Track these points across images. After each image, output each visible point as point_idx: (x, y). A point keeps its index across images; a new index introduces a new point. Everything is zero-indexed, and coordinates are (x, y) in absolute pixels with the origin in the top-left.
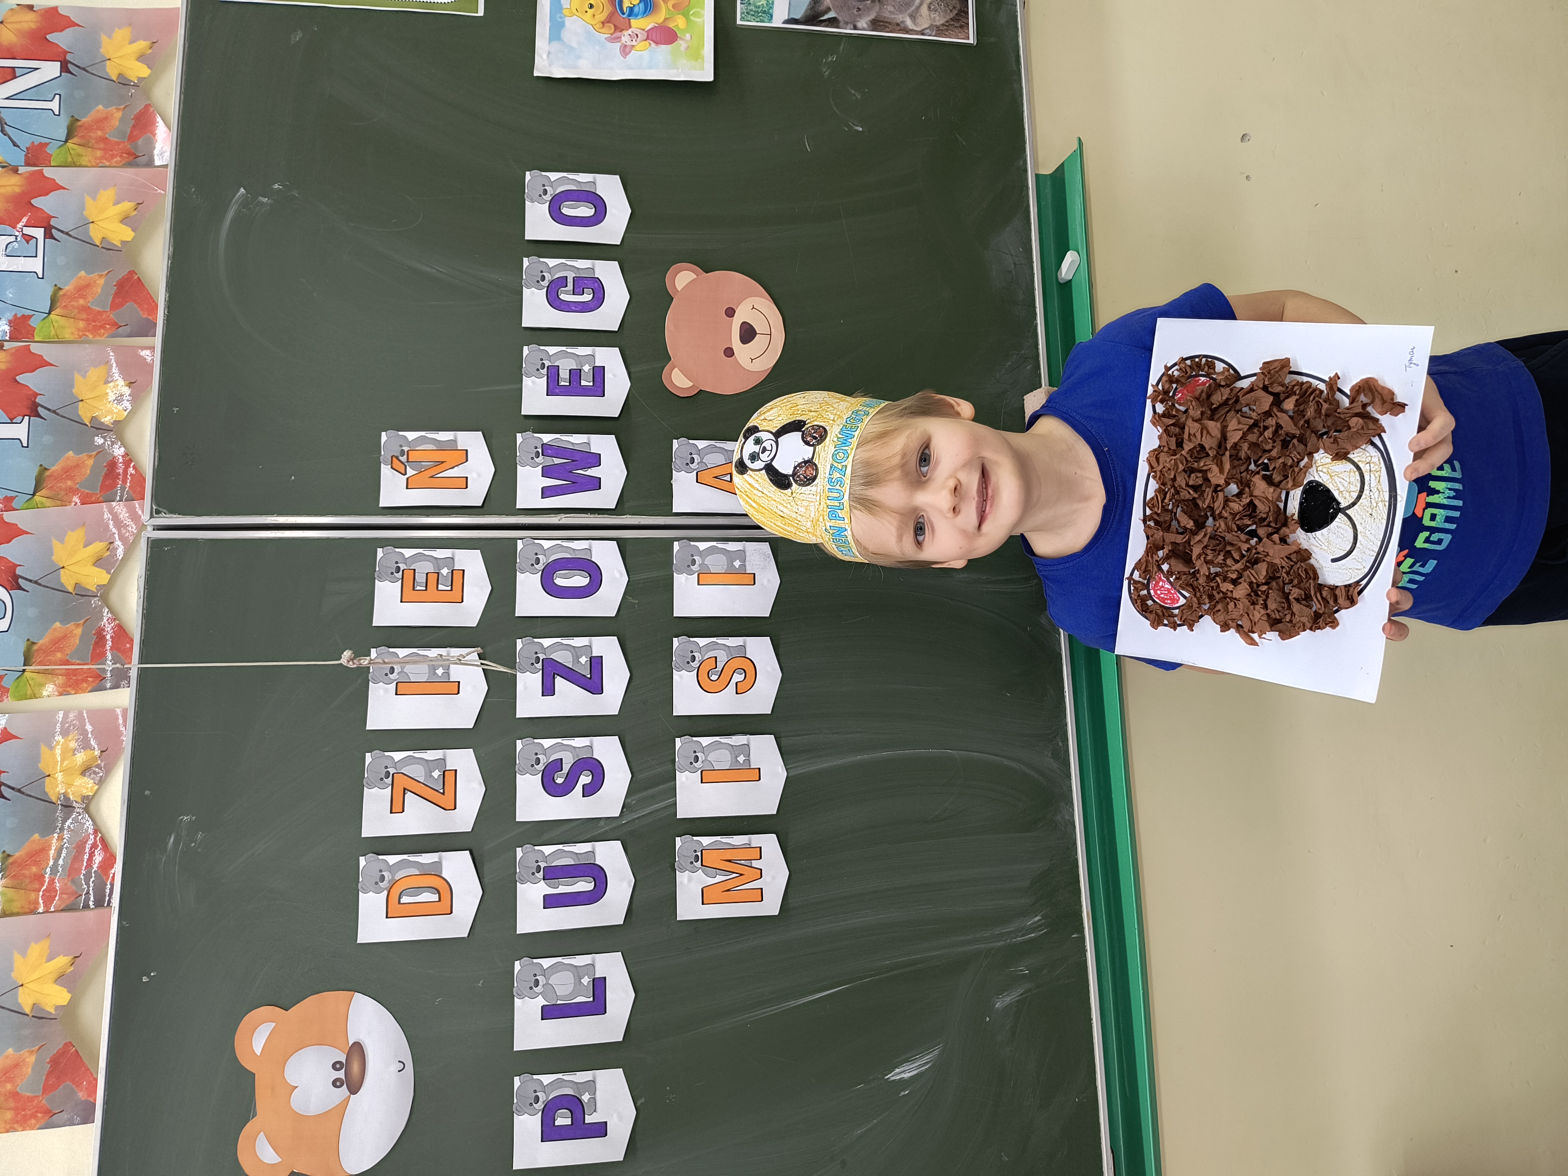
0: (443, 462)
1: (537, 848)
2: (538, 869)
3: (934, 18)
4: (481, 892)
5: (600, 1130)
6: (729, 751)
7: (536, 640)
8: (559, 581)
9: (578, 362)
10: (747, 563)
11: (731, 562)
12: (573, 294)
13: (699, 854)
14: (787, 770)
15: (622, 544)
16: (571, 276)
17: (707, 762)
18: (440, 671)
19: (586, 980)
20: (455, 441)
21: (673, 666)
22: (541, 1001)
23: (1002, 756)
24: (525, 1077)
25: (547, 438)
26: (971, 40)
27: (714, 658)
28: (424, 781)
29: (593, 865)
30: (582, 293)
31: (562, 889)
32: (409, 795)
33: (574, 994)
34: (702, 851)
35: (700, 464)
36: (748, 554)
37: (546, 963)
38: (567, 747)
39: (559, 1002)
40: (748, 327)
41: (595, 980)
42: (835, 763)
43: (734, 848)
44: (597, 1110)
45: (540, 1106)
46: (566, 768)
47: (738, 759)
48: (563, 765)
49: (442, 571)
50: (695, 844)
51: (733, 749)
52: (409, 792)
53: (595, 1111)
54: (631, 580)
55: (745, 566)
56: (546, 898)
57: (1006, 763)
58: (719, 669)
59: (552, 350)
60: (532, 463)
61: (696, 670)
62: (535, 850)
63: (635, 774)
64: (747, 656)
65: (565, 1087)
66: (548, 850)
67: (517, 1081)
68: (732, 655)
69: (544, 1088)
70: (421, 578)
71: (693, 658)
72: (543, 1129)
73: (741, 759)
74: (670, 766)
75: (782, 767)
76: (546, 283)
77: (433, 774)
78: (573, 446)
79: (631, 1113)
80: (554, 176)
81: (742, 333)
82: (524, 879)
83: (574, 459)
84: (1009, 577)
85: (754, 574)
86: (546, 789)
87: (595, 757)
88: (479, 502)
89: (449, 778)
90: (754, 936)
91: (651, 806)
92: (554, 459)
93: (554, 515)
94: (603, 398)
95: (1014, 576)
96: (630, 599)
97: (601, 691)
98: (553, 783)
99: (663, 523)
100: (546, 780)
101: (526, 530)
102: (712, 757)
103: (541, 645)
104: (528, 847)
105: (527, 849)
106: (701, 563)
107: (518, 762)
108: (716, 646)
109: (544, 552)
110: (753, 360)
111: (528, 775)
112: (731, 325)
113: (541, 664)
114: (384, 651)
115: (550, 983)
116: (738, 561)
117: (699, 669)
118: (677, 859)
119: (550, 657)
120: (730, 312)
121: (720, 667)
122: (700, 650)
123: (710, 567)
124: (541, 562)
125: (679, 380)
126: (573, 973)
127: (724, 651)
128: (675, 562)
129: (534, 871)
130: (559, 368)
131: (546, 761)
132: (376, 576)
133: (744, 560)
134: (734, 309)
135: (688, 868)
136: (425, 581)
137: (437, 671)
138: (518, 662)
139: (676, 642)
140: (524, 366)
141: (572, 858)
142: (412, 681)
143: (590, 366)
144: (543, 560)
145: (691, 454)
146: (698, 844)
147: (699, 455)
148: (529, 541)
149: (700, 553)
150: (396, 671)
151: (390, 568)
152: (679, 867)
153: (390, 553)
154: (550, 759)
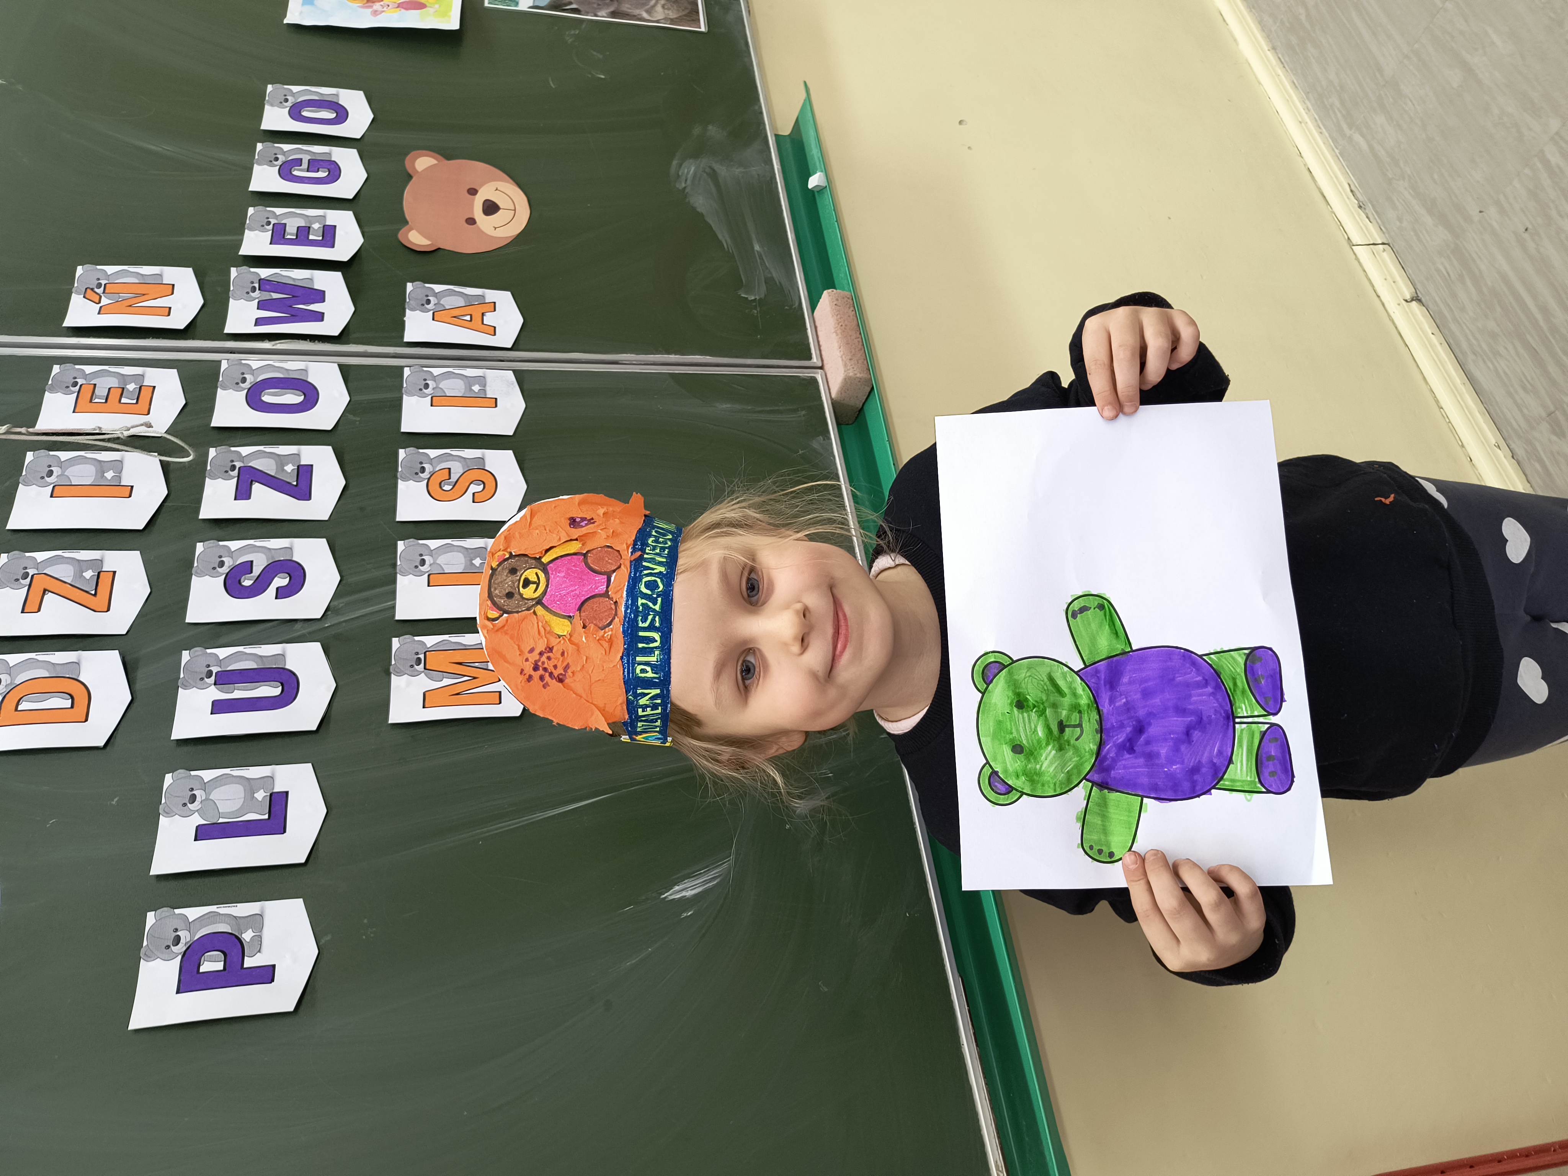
0: (144, 295)
1: (209, 651)
2: (209, 674)
3: (668, 14)
4: (129, 698)
5: (265, 976)
6: (463, 554)
7: (233, 449)
8: (267, 398)
9: (307, 221)
10: (488, 388)
11: (469, 387)
12: (308, 171)
13: (422, 656)
15: (345, 371)
16: (306, 159)
17: (436, 565)
18: (109, 475)
19: (260, 795)
20: (161, 275)
21: (399, 476)
24: (162, 912)
25: (265, 273)
26: (703, 28)
27: (448, 470)
28: (72, 581)
29: (282, 670)
30: (317, 170)
32: (49, 596)
34: (425, 653)
35: (437, 305)
36: (488, 380)
37: (207, 775)
38: (260, 549)
39: (221, 820)
40: (491, 203)
41: (273, 795)
43: (466, 648)
44: (262, 950)
45: (180, 948)
47: (473, 562)
49: (127, 386)
50: (417, 646)
51: (467, 552)
52: (50, 593)
53: (259, 952)
54: (352, 400)
55: (485, 391)
56: (216, 703)
58: (453, 480)
59: (279, 211)
60: (246, 297)
61: (426, 480)
62: (206, 653)
63: (345, 576)
64: (486, 468)
65: (219, 923)
66: (223, 653)
68: (468, 467)
69: (189, 926)
70: (101, 392)
71: (423, 470)
72: (182, 978)
73: (477, 561)
74: (390, 570)
76: (279, 163)
77: (84, 574)
78: (295, 282)
79: (311, 953)
80: (295, 89)
81: (485, 209)
82: (188, 685)
83: (294, 295)
84: (776, 408)
85: (496, 399)
86: (229, 591)
87: (294, 559)
88: (182, 327)
89: (105, 580)
90: (490, 743)
91: (363, 609)
92: (272, 294)
93: (268, 341)
94: (333, 246)
95: (781, 408)
96: (351, 417)
97: (309, 497)
98: (239, 585)
99: (392, 352)
100: (230, 582)
101: (234, 353)
102: (441, 560)
103: (239, 453)
104: (198, 650)
105: (196, 651)
106: (435, 386)
107: (196, 564)
108: (451, 457)
109: (252, 372)
110: (496, 228)
111: (207, 576)
112: (473, 201)
113: (236, 471)
114: (43, 454)
115: (210, 798)
116: (477, 386)
117: (429, 479)
118: (393, 662)
119: (250, 465)
120: (473, 192)
121: (454, 478)
122: (431, 461)
123: (445, 390)
124: (248, 381)
125: (416, 239)
126: (244, 787)
127: (460, 462)
128: (405, 385)
129: (204, 676)
130: (285, 224)
131: (231, 564)
132: (46, 389)
133: (485, 386)
134: (477, 189)
135: (407, 672)
136: (106, 394)
137: (105, 474)
138: (209, 468)
139: (402, 453)
140: (248, 222)
141: (254, 661)
142: (73, 484)
143: (320, 224)
144: (250, 379)
145: (427, 296)
146: (420, 644)
147: (436, 297)
148: (236, 363)
149: (434, 378)
150: (55, 474)
151: (66, 382)
152: (394, 670)
153: (69, 369)
154: (236, 562)
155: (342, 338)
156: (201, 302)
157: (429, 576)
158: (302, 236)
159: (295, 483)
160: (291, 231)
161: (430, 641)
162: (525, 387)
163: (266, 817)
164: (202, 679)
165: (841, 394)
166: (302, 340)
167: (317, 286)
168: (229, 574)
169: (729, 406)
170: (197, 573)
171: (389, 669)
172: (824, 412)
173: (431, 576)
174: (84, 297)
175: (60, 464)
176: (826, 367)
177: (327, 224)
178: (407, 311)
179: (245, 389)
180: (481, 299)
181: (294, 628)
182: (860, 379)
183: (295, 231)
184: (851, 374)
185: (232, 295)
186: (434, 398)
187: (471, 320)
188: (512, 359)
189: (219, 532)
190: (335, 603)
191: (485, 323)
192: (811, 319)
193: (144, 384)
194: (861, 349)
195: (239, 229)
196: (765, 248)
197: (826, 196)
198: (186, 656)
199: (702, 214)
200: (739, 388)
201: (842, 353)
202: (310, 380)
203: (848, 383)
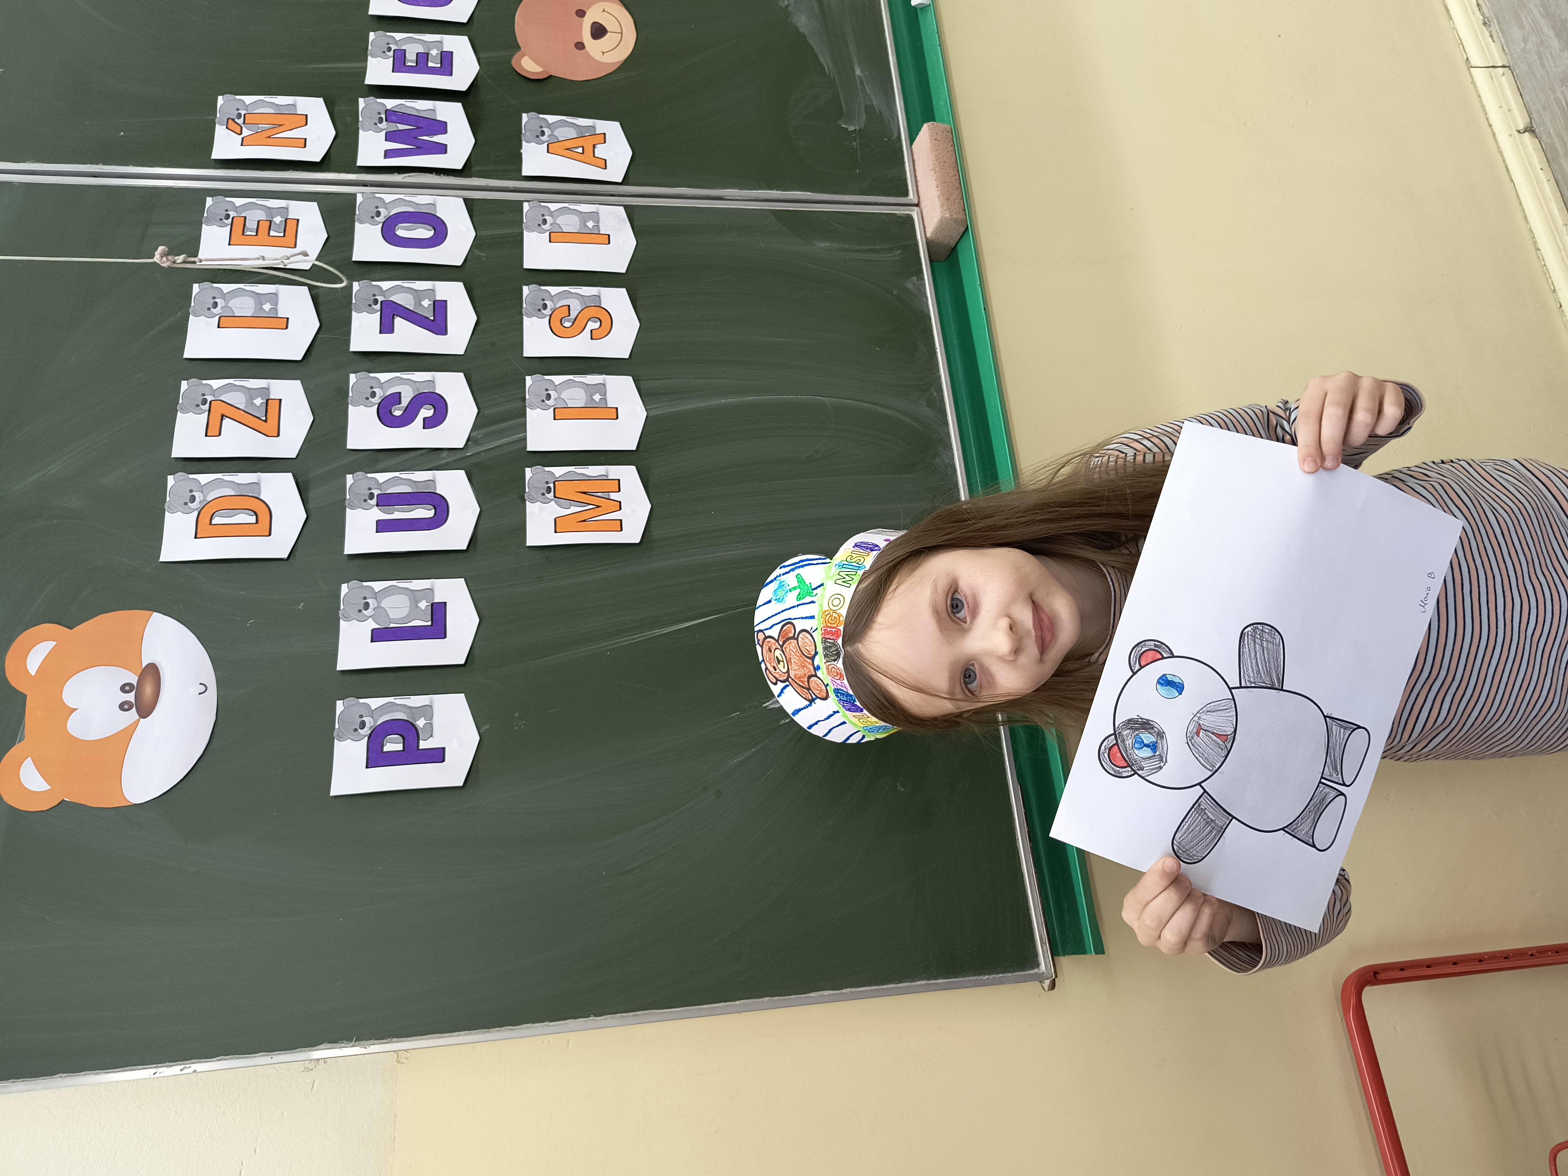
0: (280, 125)
1: (370, 475)
2: (371, 496)
4: (305, 516)
5: (437, 756)
6: (584, 390)
7: (374, 283)
8: (401, 233)
9: (425, 46)
10: (601, 225)
11: (584, 223)
13: (552, 485)
14: (646, 410)
15: (469, 204)
17: (560, 400)
18: (267, 307)
19: (423, 605)
20: (294, 105)
21: (524, 313)
22: (372, 625)
23: (875, 404)
24: (349, 701)
25: (390, 103)
27: (567, 307)
28: (245, 408)
31: (397, 515)
32: (226, 421)
33: (409, 617)
34: (554, 483)
35: (551, 137)
36: (601, 216)
37: (378, 586)
38: (407, 381)
39: (392, 625)
40: (599, 26)
42: (698, 405)
43: (590, 479)
44: (433, 735)
45: (366, 731)
46: (405, 402)
47: (594, 397)
48: (403, 399)
49: (274, 219)
50: (547, 475)
51: (588, 388)
52: (227, 419)
53: (431, 736)
54: (478, 235)
55: (598, 227)
56: (379, 522)
57: (879, 410)
58: (573, 315)
59: (398, 36)
60: (375, 128)
61: (548, 317)
62: (368, 477)
63: (482, 410)
64: (602, 306)
65: (397, 711)
66: (382, 477)
67: (340, 705)
68: (586, 304)
69: (372, 713)
70: (251, 224)
71: (545, 306)
72: (369, 756)
73: (597, 397)
74: (520, 404)
75: (641, 407)
77: (254, 401)
78: (418, 112)
79: (474, 738)
81: (593, 32)
82: (354, 506)
83: (419, 126)
84: (872, 247)
85: (609, 235)
86: (382, 421)
87: (437, 391)
88: (318, 159)
89: (273, 407)
90: (613, 567)
91: (499, 440)
92: (398, 125)
93: (396, 174)
94: (451, 74)
95: (877, 247)
96: (477, 252)
97: (445, 332)
98: (390, 415)
99: (512, 186)
100: (382, 412)
101: (367, 186)
102: (565, 395)
103: (380, 287)
104: (360, 474)
105: (358, 475)
106: (552, 222)
107: (351, 394)
108: (569, 295)
109: (386, 205)
110: (603, 53)
111: (362, 406)
112: (582, 23)
113: (379, 304)
114: (207, 286)
115: (381, 605)
116: (591, 222)
117: (551, 316)
118: (527, 490)
119: (390, 299)
120: (581, 14)
121: (573, 314)
122: (552, 298)
123: (562, 226)
124: (382, 215)
125: (529, 66)
126: (409, 597)
127: (578, 299)
128: (525, 221)
129: (367, 498)
130: (405, 50)
131: (382, 395)
132: (203, 221)
133: (598, 222)
134: (585, 10)
135: (539, 499)
136: (255, 227)
137: (263, 307)
138: (354, 301)
139: (526, 290)
140: (370, 48)
141: (409, 486)
142: (236, 315)
143: (438, 51)
144: (384, 213)
145: (541, 127)
146: (549, 474)
147: (550, 129)
148: (370, 196)
149: (551, 214)
150: (219, 306)
151: (219, 215)
152: (529, 498)
153: (221, 202)
154: (386, 393)
155: (466, 171)
156: (333, 133)
157: (554, 409)
158: (422, 64)
159: (432, 318)
160: (411, 57)
161: (559, 471)
162: (636, 223)
163: (429, 623)
164: (365, 501)
165: (936, 233)
166: (429, 173)
167: (439, 117)
168: (381, 404)
169: (827, 244)
170: (353, 403)
171: (523, 496)
172: (918, 252)
173: (556, 410)
174: (227, 128)
175: (224, 296)
176: (923, 204)
177: (444, 50)
178: (524, 143)
179: (380, 223)
180: (591, 131)
181: (441, 457)
182: (956, 219)
183: (415, 58)
184: (948, 215)
185: (362, 126)
186: (552, 234)
187: (583, 153)
188: (623, 194)
189: (367, 363)
190: (474, 434)
191: (596, 156)
192: (910, 152)
193: (289, 217)
194: (958, 188)
195: (362, 55)
196: (866, 73)
197: (929, 15)
198: (349, 479)
199: (805, 35)
200: (837, 225)
201: (939, 192)
202: (438, 214)
203: (942, 225)
